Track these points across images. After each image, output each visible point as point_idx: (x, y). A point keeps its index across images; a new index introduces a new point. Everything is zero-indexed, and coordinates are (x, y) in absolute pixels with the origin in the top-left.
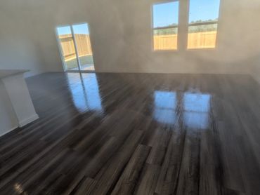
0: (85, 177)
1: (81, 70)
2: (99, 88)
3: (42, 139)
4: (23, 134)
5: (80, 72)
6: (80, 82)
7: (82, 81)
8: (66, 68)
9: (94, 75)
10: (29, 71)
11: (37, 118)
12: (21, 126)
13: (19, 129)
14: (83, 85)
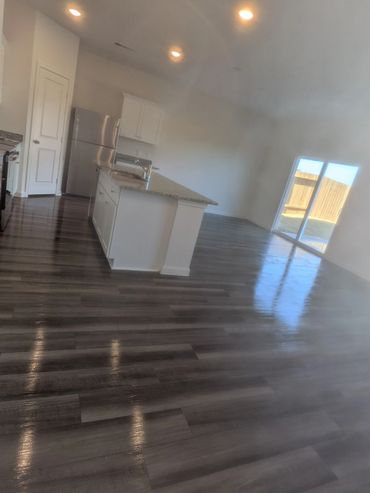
0: (178, 411)
1: (300, 240)
2: (313, 288)
3: (173, 307)
4: (158, 284)
5: (296, 244)
6: (285, 260)
7: (290, 260)
8: (277, 225)
9: (317, 261)
10: (216, 204)
11: (187, 275)
12: (163, 273)
13: (157, 275)
14: (288, 266)
